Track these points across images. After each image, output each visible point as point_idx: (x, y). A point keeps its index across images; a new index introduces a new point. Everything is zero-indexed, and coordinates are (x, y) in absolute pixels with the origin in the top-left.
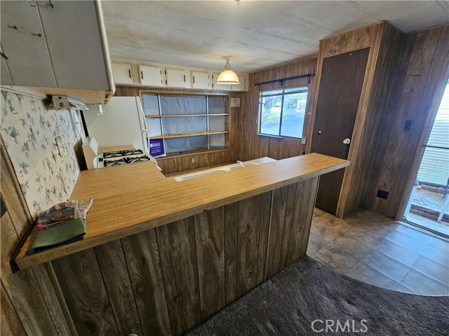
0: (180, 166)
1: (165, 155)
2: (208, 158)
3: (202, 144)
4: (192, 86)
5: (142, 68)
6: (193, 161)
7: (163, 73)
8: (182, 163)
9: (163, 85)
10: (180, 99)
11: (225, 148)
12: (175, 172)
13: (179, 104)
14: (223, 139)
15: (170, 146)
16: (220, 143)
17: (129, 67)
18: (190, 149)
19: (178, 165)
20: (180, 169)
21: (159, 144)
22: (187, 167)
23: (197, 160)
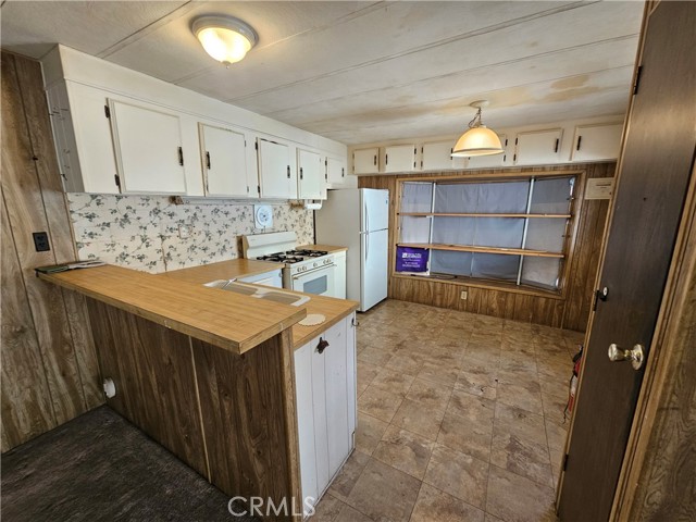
0: (438, 297)
1: (428, 274)
2: (499, 302)
3: (505, 271)
4: (466, 165)
5: (389, 151)
6: (464, 296)
7: (419, 151)
8: (442, 294)
9: (418, 170)
10: (471, 187)
11: (556, 290)
12: (428, 304)
13: (466, 194)
14: (555, 270)
15: (439, 262)
16: (546, 276)
17: (375, 153)
18: (476, 274)
19: (435, 295)
20: (438, 302)
21: (419, 256)
22: (450, 302)
23: (472, 297)
